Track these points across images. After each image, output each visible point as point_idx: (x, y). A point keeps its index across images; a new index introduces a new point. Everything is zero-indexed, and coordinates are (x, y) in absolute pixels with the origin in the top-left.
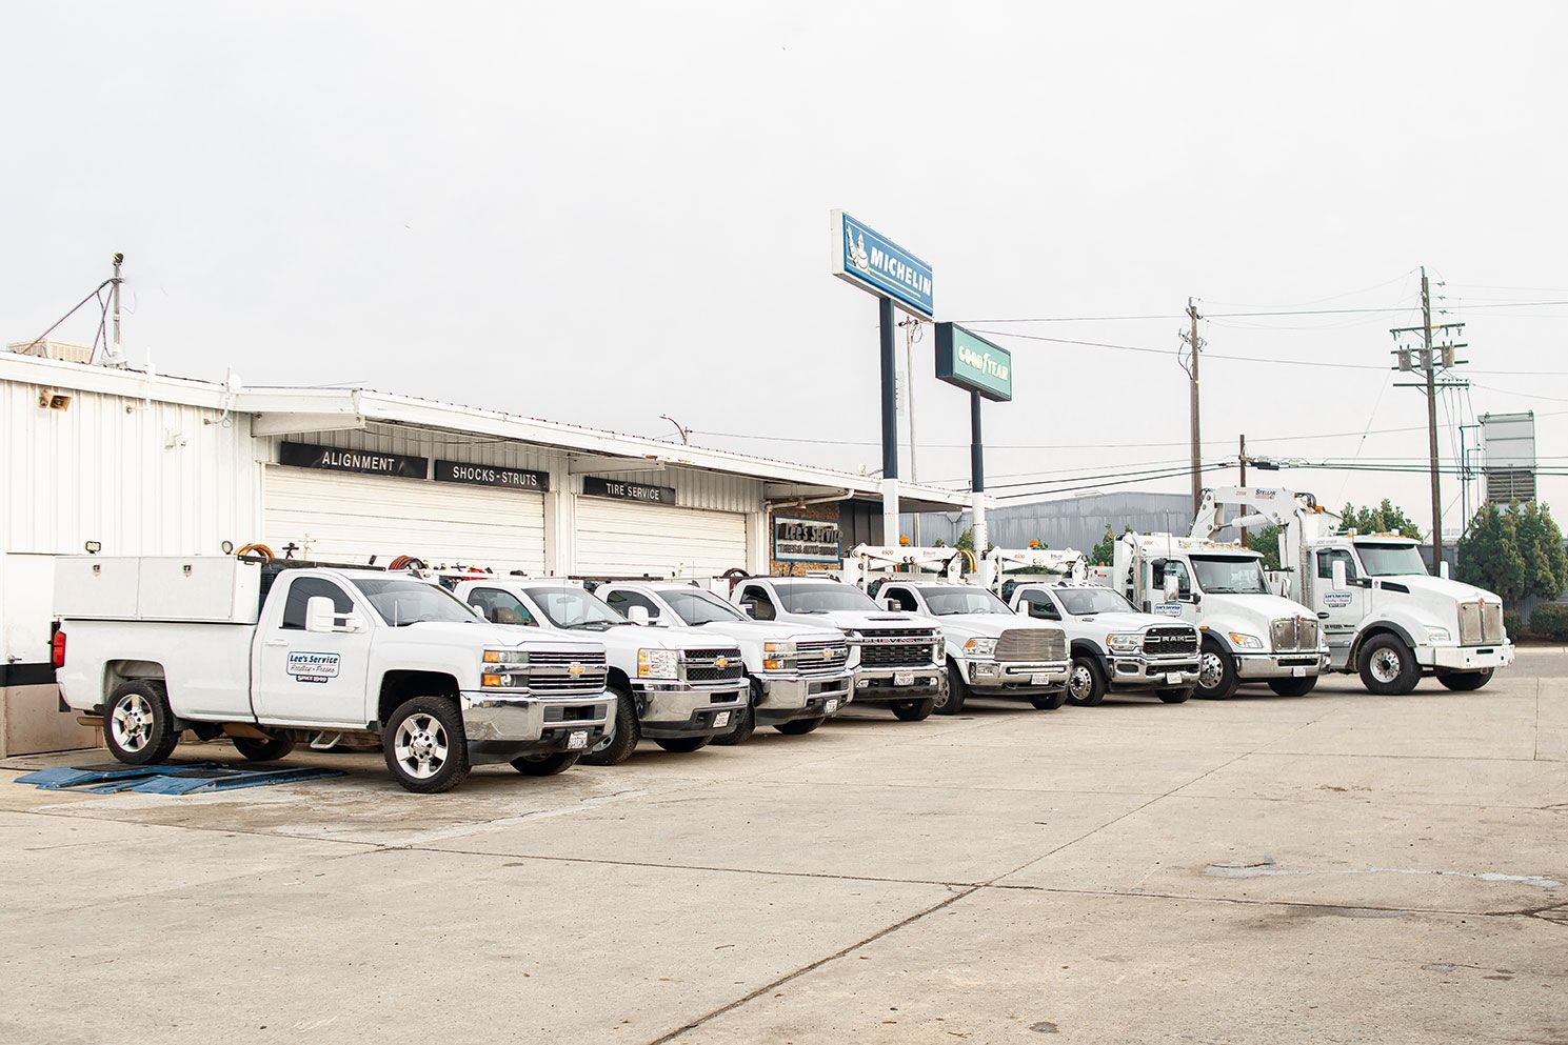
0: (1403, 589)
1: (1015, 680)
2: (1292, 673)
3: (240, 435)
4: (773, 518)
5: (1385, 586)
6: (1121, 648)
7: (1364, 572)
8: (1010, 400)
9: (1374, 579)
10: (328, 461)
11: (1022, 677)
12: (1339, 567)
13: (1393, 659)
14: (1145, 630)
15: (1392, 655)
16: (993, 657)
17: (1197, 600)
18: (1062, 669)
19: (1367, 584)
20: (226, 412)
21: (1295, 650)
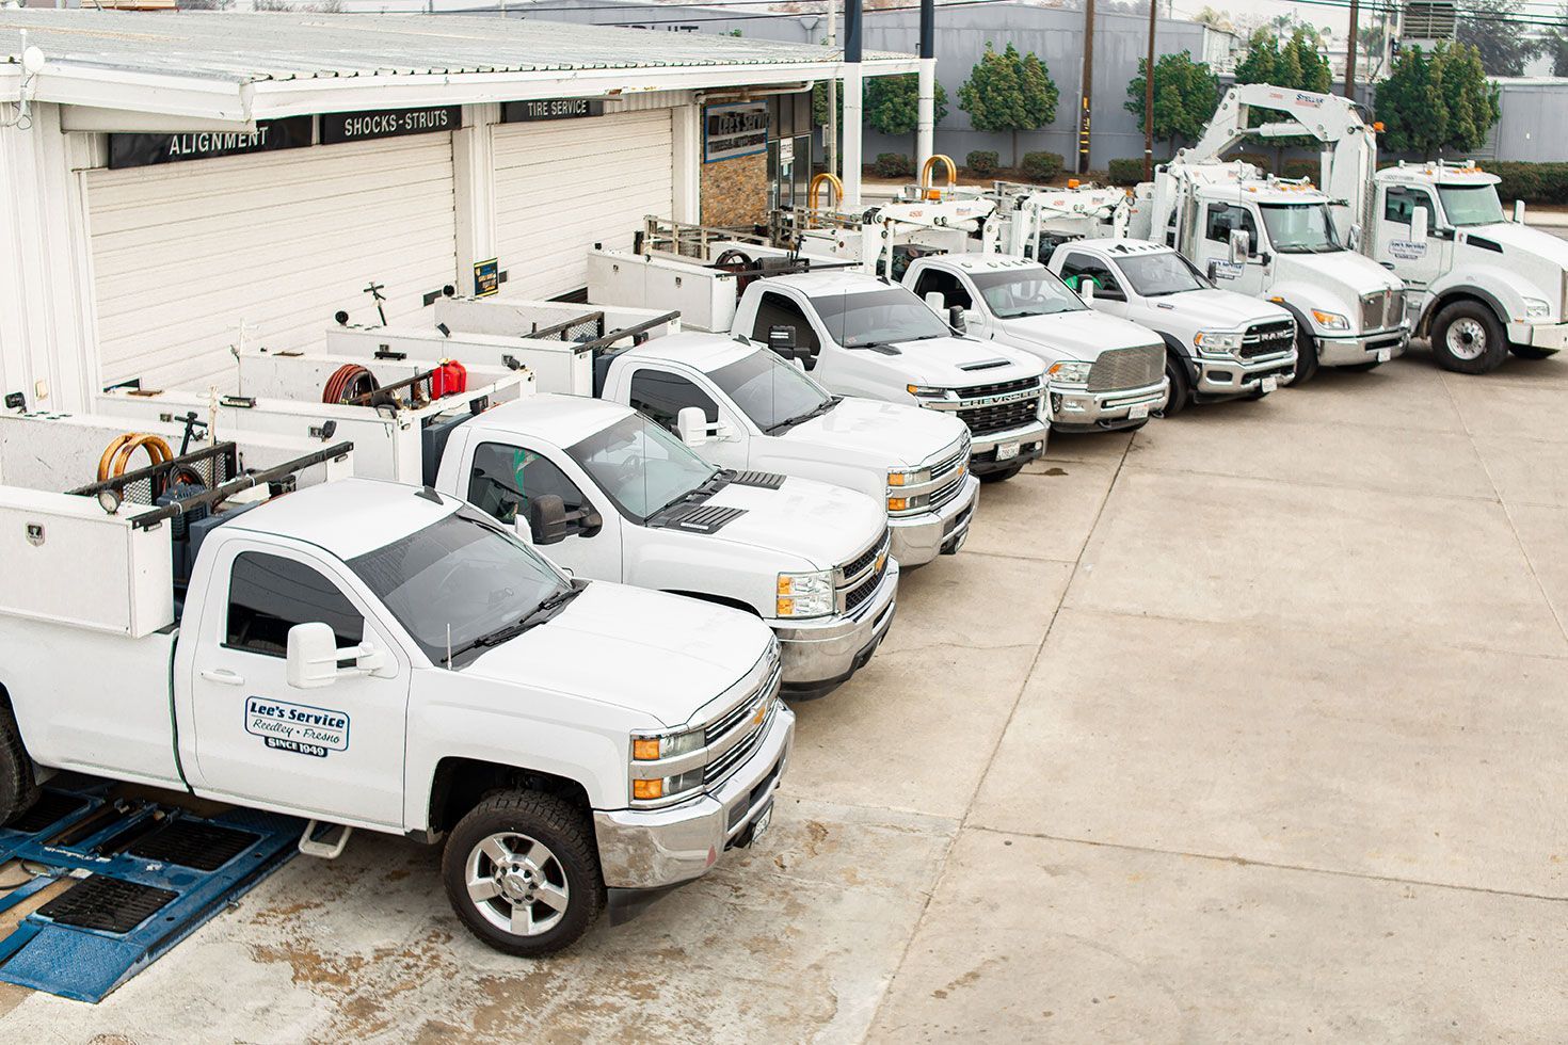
0: (1496, 247)
1: (1110, 415)
2: (1377, 358)
3: (43, 129)
4: (704, 109)
5: (1472, 240)
6: (1210, 351)
7: (1445, 220)
9: (1458, 231)
10: (177, 148)
11: (1114, 410)
12: (1420, 214)
13: (1476, 330)
14: (1244, 328)
15: (1476, 327)
16: (1086, 386)
17: (1266, 259)
18: (1161, 395)
19: (1449, 235)
20: (23, 105)
21: (1382, 329)
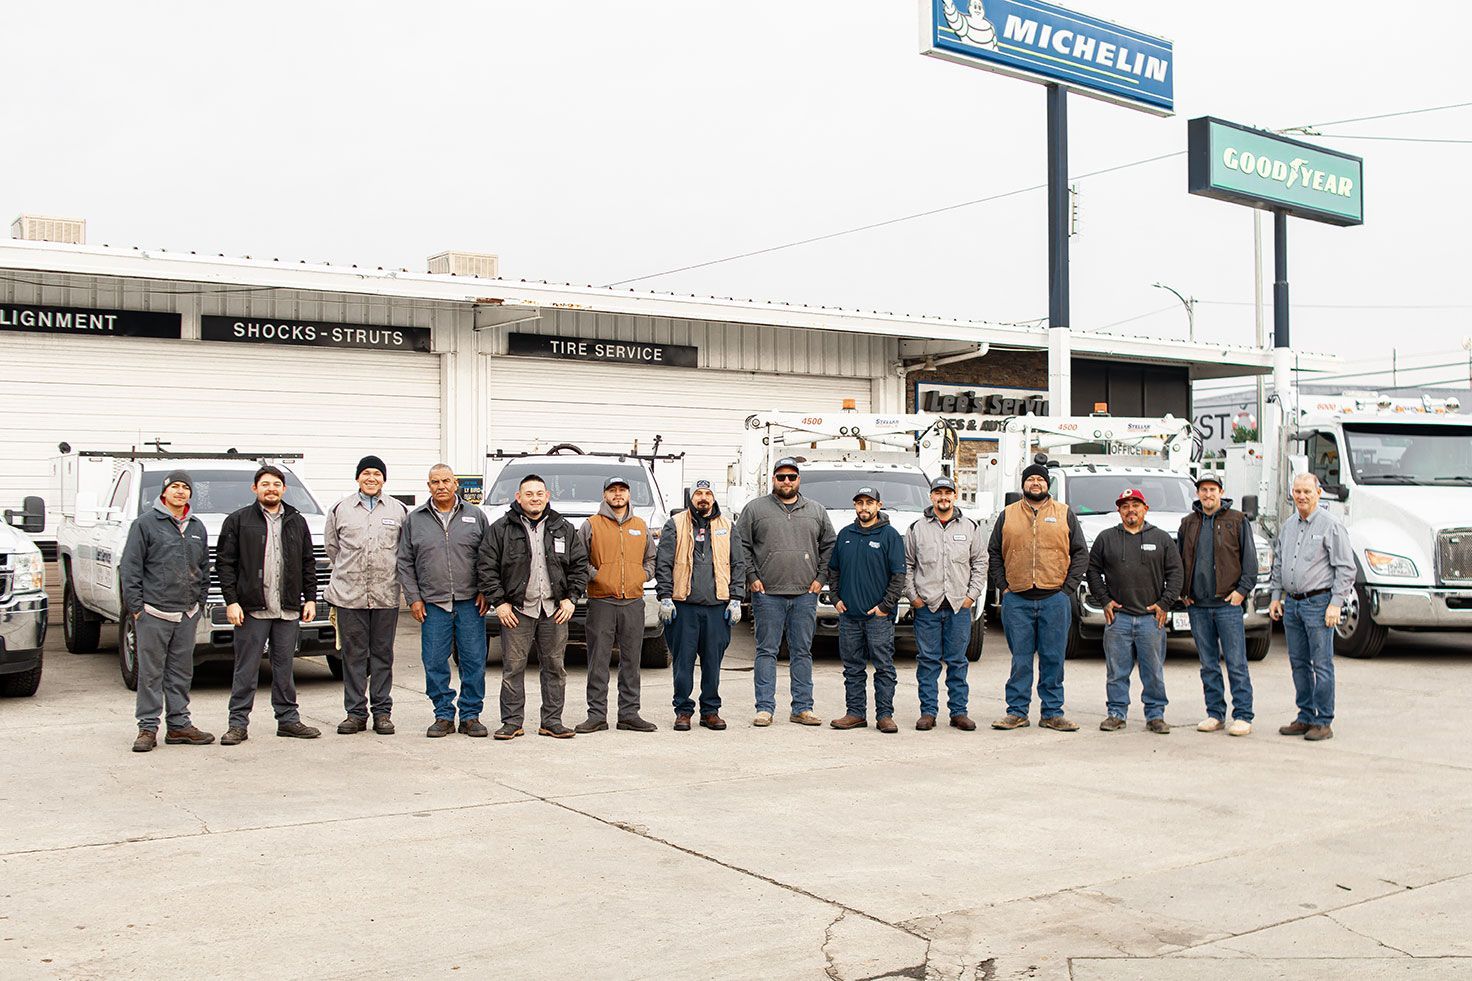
4: (910, 384)
8: (1360, 222)
17: (1344, 495)
